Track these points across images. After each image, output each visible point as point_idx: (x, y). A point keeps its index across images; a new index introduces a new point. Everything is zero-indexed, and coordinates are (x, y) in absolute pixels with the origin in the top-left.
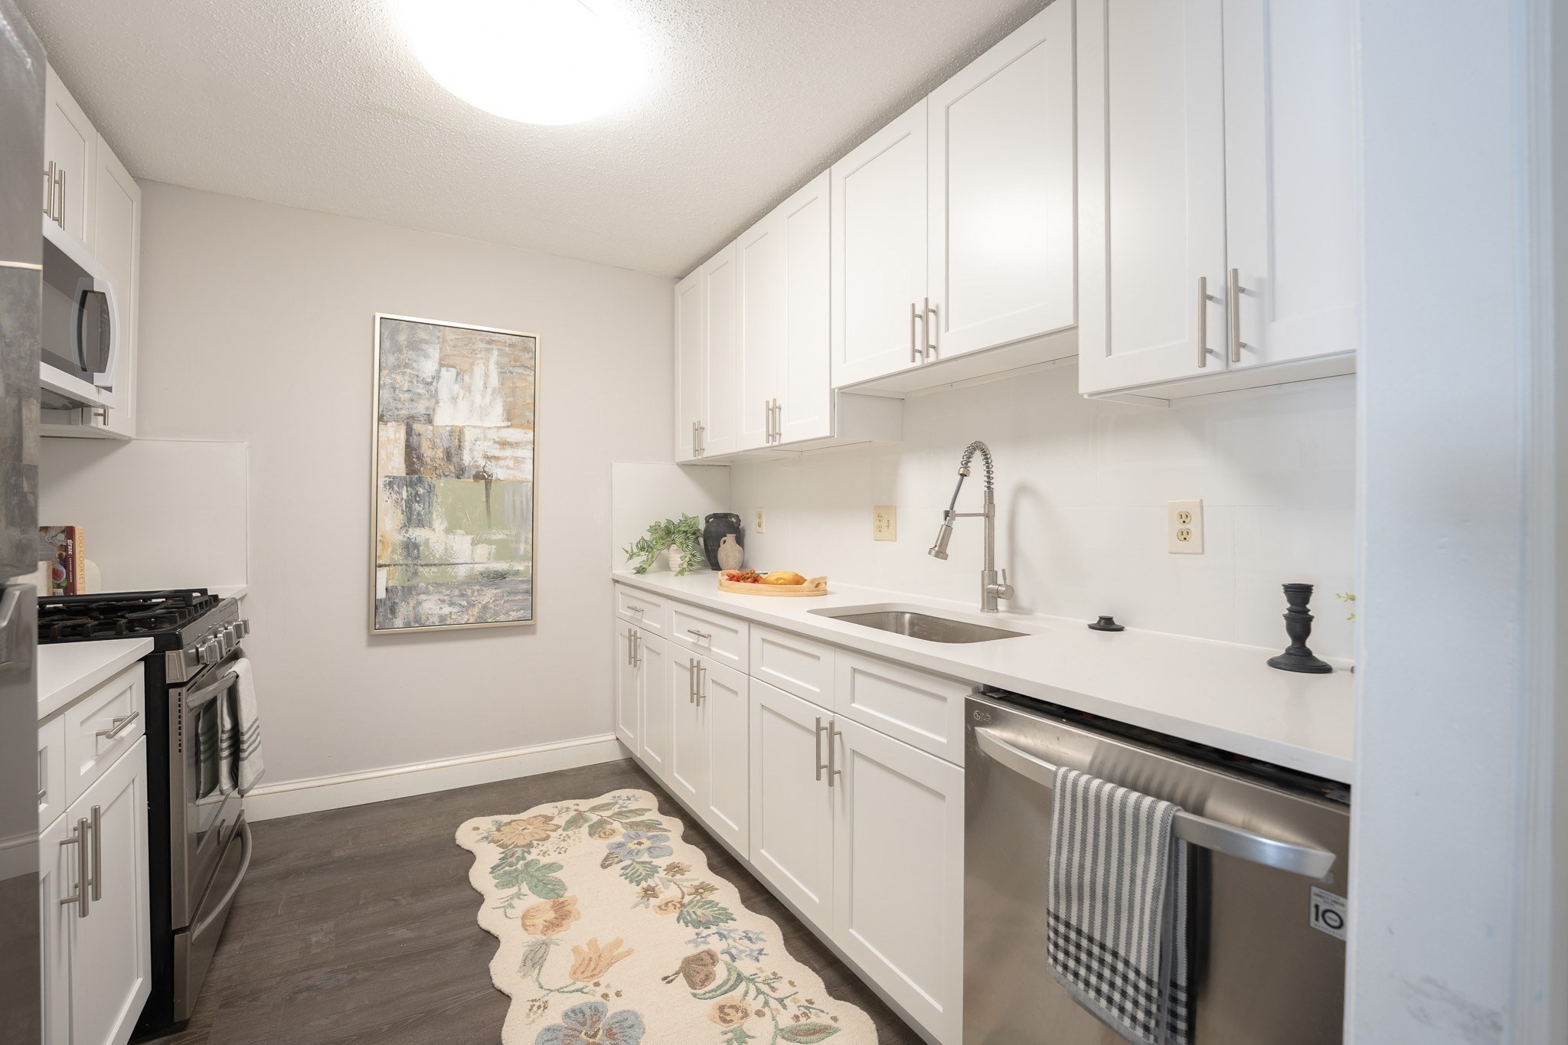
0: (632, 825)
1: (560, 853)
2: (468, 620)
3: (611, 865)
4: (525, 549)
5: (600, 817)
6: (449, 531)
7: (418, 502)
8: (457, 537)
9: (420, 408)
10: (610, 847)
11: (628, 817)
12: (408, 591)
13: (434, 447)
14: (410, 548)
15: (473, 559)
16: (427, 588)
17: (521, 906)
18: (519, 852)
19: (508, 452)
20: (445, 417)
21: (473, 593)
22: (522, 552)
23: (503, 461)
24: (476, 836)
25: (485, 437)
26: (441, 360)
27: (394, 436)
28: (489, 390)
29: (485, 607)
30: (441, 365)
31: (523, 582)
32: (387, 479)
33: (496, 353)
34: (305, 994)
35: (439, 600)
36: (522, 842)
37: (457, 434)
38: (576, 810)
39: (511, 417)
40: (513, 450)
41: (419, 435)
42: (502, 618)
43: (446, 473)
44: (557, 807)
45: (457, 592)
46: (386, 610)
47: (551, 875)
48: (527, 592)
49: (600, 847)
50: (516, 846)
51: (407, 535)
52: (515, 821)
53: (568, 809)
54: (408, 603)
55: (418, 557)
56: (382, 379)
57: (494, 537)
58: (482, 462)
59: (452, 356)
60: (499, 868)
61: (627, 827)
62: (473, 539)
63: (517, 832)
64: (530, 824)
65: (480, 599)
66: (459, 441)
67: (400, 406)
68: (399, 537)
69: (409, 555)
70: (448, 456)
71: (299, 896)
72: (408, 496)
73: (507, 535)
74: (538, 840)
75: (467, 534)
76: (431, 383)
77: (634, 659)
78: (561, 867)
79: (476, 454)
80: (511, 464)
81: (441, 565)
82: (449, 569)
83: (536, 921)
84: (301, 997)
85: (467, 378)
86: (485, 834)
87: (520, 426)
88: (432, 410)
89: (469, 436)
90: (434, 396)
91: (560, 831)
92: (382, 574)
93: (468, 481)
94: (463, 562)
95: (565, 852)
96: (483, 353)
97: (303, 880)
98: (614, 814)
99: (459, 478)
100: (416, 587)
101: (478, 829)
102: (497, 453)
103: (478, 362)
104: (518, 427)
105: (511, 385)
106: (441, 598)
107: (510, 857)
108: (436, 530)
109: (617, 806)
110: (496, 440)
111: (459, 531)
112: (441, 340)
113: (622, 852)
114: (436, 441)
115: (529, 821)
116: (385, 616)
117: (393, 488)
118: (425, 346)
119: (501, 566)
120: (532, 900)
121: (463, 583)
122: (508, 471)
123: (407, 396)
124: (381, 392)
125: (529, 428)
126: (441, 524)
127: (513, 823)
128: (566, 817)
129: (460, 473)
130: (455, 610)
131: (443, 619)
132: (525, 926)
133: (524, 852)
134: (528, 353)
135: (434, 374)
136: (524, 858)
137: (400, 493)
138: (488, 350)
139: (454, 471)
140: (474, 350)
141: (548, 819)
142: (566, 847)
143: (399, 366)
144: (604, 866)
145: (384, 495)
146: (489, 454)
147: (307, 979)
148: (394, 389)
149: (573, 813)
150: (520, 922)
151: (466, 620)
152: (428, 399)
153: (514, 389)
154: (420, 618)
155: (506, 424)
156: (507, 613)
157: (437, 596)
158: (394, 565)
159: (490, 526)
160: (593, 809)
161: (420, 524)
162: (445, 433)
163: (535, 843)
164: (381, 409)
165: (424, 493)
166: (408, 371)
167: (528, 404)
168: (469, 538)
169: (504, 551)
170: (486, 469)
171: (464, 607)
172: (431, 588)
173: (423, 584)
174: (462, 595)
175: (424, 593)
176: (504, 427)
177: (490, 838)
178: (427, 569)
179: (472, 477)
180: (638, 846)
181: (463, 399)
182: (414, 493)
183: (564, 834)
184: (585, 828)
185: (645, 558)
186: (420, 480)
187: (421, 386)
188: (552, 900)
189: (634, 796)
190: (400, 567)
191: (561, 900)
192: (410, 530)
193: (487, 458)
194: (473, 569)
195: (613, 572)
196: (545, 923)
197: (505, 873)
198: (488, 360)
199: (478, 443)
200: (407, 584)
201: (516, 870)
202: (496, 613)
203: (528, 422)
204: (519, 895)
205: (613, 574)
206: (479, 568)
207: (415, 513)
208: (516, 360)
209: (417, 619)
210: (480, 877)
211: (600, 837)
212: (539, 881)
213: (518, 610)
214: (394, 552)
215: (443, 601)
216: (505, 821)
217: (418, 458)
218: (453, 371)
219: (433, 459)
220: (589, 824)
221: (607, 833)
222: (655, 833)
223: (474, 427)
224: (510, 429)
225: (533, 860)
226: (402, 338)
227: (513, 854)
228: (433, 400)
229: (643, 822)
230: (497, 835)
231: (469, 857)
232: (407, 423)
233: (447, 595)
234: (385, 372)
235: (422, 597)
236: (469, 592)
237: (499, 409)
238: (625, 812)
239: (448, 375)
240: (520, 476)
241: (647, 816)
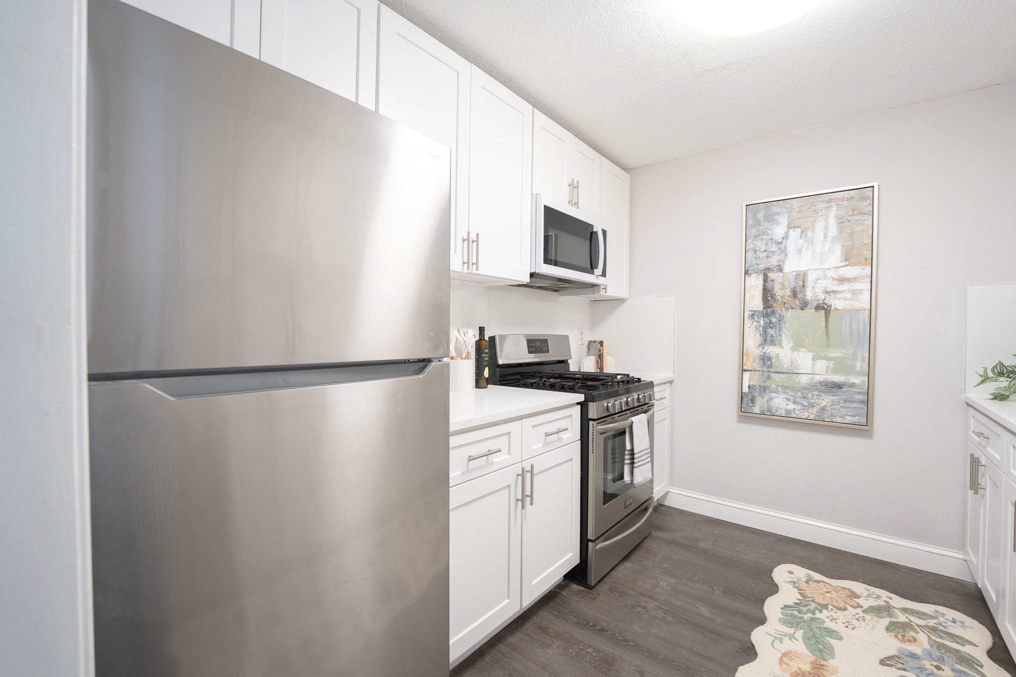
0: (940, 646)
1: (847, 627)
2: (809, 416)
3: (891, 666)
4: (861, 367)
5: (908, 620)
6: (795, 348)
7: (772, 328)
8: (800, 353)
9: (774, 261)
10: (901, 650)
11: (941, 637)
12: (764, 389)
13: (783, 288)
14: (766, 359)
15: (814, 371)
16: (777, 389)
17: (787, 645)
18: (813, 606)
19: (846, 287)
20: (792, 266)
21: (813, 395)
22: (858, 368)
23: (841, 294)
24: (788, 577)
25: (825, 277)
26: (789, 224)
27: (755, 283)
28: (829, 239)
29: (823, 409)
30: (789, 228)
31: (859, 393)
32: (750, 312)
33: (835, 208)
34: (640, 609)
35: (786, 398)
36: (820, 600)
37: (802, 277)
38: (886, 602)
39: (848, 258)
40: (851, 284)
41: (773, 280)
42: (838, 420)
43: (793, 307)
44: (868, 590)
45: (799, 394)
46: (748, 400)
47: (827, 638)
48: (862, 402)
49: (892, 645)
50: (813, 601)
51: (764, 351)
52: (824, 582)
53: (878, 597)
54: (763, 398)
55: (770, 367)
56: (748, 246)
57: (832, 355)
58: (822, 296)
59: (798, 219)
60: (790, 609)
61: (933, 645)
62: (813, 355)
63: (821, 591)
64: (835, 591)
65: (819, 402)
66: (803, 282)
67: (759, 262)
68: (758, 352)
69: (764, 364)
70: (794, 293)
71: (669, 557)
72: (764, 324)
73: (845, 354)
74: (834, 606)
75: (809, 351)
76: (781, 243)
77: (975, 485)
78: (841, 638)
79: (817, 290)
80: (849, 296)
81: (788, 373)
82: (794, 376)
83: (792, 663)
84: (638, 609)
85: (809, 233)
86: (795, 580)
87: (859, 263)
88: (782, 262)
89: (811, 278)
90: (784, 252)
91: (859, 610)
92: (746, 375)
93: (810, 311)
94: (805, 372)
95: (853, 629)
96: (824, 211)
97: (676, 549)
98: (926, 626)
99: (802, 309)
100: (769, 387)
101: (792, 573)
102: (835, 288)
103: (819, 219)
104: (855, 265)
105: (849, 231)
106: (787, 397)
107: (803, 606)
108: (785, 348)
109: (935, 621)
110: (835, 277)
111: (802, 349)
112: (789, 210)
113: (912, 663)
114: (785, 283)
115: (836, 589)
116: (748, 404)
117: (754, 318)
118: (777, 217)
119: (838, 378)
120: (799, 646)
121: (805, 388)
122: (845, 302)
123: (764, 254)
124: (747, 255)
125: (866, 264)
126: (788, 344)
127: (821, 583)
128: (872, 602)
129: (804, 305)
130: (798, 407)
131: (788, 412)
132: (781, 661)
133: (816, 608)
134: (866, 200)
135: (783, 235)
136: (813, 613)
137: (758, 322)
138: (828, 208)
139: (798, 304)
140: (816, 211)
141: (854, 595)
142: (856, 626)
143: (759, 235)
144: (883, 662)
145: (748, 323)
146: (828, 289)
147: (646, 602)
148: (756, 251)
149: (881, 603)
150: (780, 655)
151: (807, 416)
152: (779, 255)
153: (851, 235)
154: (772, 409)
155: (844, 264)
156: (843, 416)
157: (784, 396)
158: (754, 371)
159: (828, 346)
160: (905, 610)
161: (773, 343)
162: (792, 277)
163: (830, 607)
164: (747, 266)
165: (776, 321)
166: (765, 237)
167: (866, 244)
168: (810, 355)
169: (840, 366)
170: (826, 301)
171: (805, 406)
172: (780, 389)
173: (774, 386)
174: (804, 397)
175: (774, 392)
176: (842, 267)
177: (797, 585)
178: (777, 375)
179: (813, 308)
180: (935, 670)
181: (806, 250)
182: (768, 321)
183: (862, 614)
184: (886, 621)
185: (1007, 384)
186: (773, 312)
187: (774, 246)
188: (815, 658)
189: (962, 622)
190: (758, 372)
191: (823, 662)
192: (766, 348)
193: (827, 292)
194: (813, 378)
195: (966, 395)
196: (798, 670)
197: (792, 615)
198: (827, 216)
199: (819, 281)
200: (762, 384)
201: (801, 618)
202: (832, 415)
203: (866, 259)
204: (792, 637)
205: (967, 398)
206: (818, 378)
207: (769, 336)
208: (853, 210)
209: (769, 410)
210: (772, 607)
211: (896, 636)
212: (814, 636)
213: (853, 416)
214: (754, 362)
215: (789, 400)
216: (816, 579)
217: (772, 297)
218: (799, 231)
219: (782, 297)
220: (892, 620)
221: (906, 638)
222: (966, 670)
223: (816, 270)
224: (848, 267)
225: (819, 618)
226: (761, 215)
227: (807, 605)
228: (783, 254)
229: (958, 651)
230: (803, 585)
231: (774, 589)
232: (765, 273)
233: (792, 396)
234: (749, 241)
235: (773, 395)
236: (810, 396)
237: (837, 252)
238: (941, 631)
239: (795, 234)
240: (856, 305)
241: (966, 649)
